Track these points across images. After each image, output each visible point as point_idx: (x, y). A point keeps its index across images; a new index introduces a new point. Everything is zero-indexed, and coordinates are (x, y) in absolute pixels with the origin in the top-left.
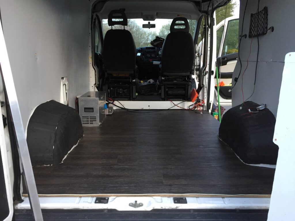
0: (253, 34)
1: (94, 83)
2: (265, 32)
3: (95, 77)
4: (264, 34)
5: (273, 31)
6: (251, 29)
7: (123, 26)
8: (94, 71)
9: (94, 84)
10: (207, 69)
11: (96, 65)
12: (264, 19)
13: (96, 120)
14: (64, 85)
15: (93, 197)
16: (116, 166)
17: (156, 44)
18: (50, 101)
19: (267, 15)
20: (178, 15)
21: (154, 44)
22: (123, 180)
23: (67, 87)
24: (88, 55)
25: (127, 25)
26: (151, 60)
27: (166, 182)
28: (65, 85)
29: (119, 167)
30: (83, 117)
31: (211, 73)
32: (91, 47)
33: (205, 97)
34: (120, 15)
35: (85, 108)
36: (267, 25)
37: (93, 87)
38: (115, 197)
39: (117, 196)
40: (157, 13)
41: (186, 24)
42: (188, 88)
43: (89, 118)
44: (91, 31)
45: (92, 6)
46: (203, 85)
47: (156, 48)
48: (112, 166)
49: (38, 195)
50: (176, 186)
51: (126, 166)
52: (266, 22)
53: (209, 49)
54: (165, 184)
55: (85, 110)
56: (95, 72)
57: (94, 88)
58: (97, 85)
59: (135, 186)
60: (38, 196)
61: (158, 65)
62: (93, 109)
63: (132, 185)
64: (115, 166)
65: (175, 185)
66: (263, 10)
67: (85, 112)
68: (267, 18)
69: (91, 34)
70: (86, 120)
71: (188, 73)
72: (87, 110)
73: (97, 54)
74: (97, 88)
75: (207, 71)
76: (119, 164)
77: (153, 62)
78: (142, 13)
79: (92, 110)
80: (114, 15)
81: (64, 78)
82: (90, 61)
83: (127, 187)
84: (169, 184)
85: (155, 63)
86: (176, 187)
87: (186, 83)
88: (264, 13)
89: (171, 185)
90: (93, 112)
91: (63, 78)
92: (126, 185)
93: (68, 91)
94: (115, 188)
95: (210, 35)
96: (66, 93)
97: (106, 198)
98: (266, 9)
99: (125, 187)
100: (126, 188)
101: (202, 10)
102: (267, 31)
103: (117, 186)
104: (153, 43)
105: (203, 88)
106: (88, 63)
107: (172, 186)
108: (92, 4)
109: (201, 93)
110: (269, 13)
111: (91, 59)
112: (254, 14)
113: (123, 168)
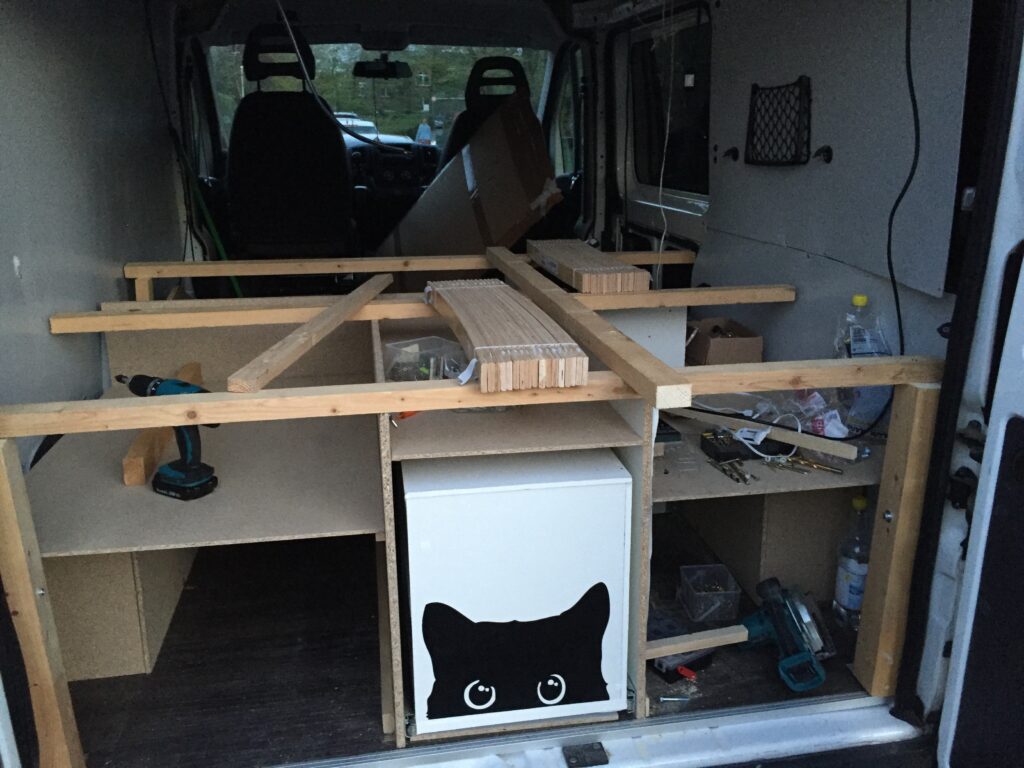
0: (760, 154)
2: (804, 158)
4: (798, 161)
5: (828, 159)
6: (751, 133)
12: (798, 113)
19: (810, 102)
36: (809, 132)
40: (413, 27)
52: (806, 123)
56: (204, 253)
66: (795, 84)
73: (207, 184)
78: (359, 27)
80: (264, 42)
88: (800, 94)
98: (805, 85)
102: (808, 157)
112: (764, 89)
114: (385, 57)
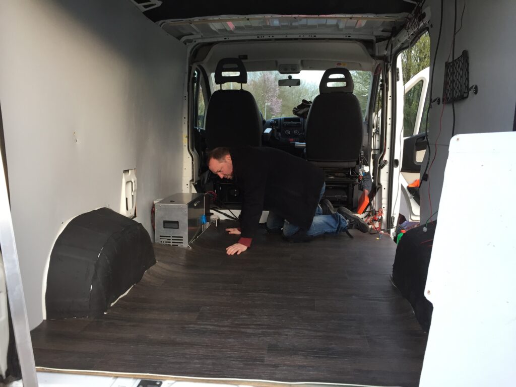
0: (448, 98)
1: (191, 178)
2: (465, 95)
3: (193, 169)
4: (463, 98)
5: (476, 93)
6: (445, 89)
7: (240, 84)
8: (191, 158)
9: (191, 181)
10: (387, 157)
11: (194, 149)
12: (463, 72)
13: (182, 243)
14: (127, 182)
15: (138, 378)
16: (192, 326)
17: (301, 112)
18: (98, 210)
19: (468, 64)
20: (339, 64)
21: (298, 113)
22: (195, 351)
23: (135, 185)
24: (182, 132)
25: (246, 82)
26: (291, 140)
27: (270, 359)
28: (130, 183)
29: (197, 327)
30: (161, 236)
31: (394, 163)
32: (186, 119)
33: (383, 206)
34: (236, 66)
35: (165, 222)
36: (468, 81)
37: (189, 186)
38: (173, 381)
39: (177, 379)
40: (302, 61)
41: (348, 79)
42: (353, 190)
43: (171, 238)
44: (187, 93)
45: (191, 52)
46: (379, 184)
47: (302, 119)
48: (186, 326)
49: (37, 369)
50: (284, 368)
51: (208, 327)
52: (467, 77)
53: (389, 122)
54: (267, 363)
55: (166, 224)
56: (193, 160)
57: (191, 187)
58: (196, 182)
59: (214, 364)
60: (35, 371)
61: (301, 149)
62: (177, 222)
63: (209, 361)
64: (190, 326)
65: (285, 365)
66: (461, 56)
67: (164, 228)
68: (467, 70)
69: (187, 98)
70: (166, 242)
71: (354, 164)
72: (167, 225)
73: (197, 131)
74: (195, 186)
75: (386, 161)
76: (199, 323)
77: (295, 144)
78: (276, 62)
79: (176, 225)
80: (225, 66)
81: (130, 171)
82: (184, 142)
83: (199, 366)
84: (274, 364)
85: (298, 144)
86: (285, 370)
87: (349, 180)
88: (464, 61)
89: (276, 366)
90: (178, 228)
91: (126, 171)
92: (198, 361)
93: (136, 193)
94: (178, 366)
95: (391, 98)
96: (133, 196)
97: (157, 382)
98: (465, 55)
99: (195, 363)
100: (197, 366)
101: (377, 54)
102: (468, 93)
103: (183, 361)
104: (298, 111)
105: (380, 189)
106: (181, 146)
107: (278, 367)
108: (189, 50)
109: (376, 198)
110: (471, 61)
111: (187, 139)
113: (204, 330)
114: (290, 77)
